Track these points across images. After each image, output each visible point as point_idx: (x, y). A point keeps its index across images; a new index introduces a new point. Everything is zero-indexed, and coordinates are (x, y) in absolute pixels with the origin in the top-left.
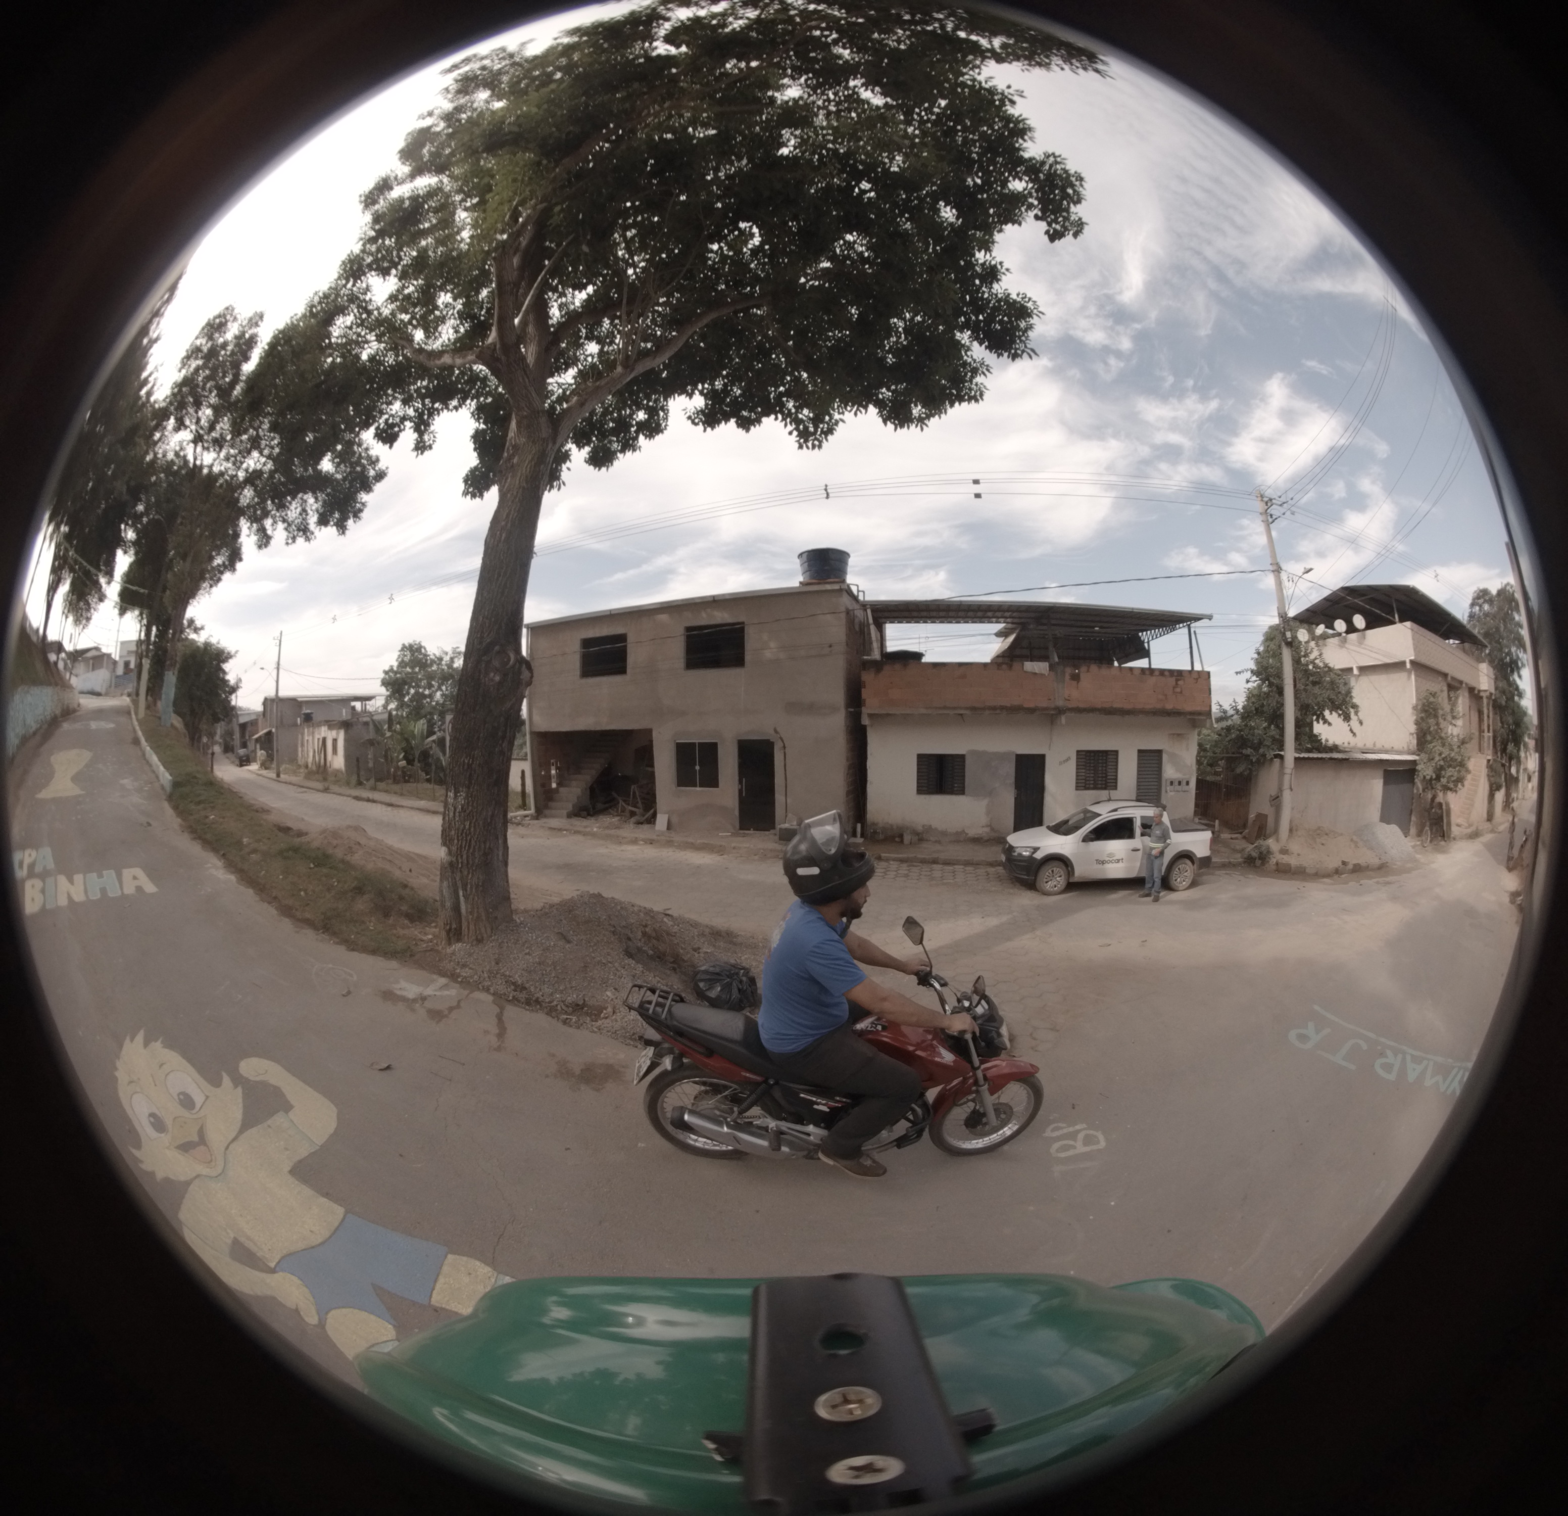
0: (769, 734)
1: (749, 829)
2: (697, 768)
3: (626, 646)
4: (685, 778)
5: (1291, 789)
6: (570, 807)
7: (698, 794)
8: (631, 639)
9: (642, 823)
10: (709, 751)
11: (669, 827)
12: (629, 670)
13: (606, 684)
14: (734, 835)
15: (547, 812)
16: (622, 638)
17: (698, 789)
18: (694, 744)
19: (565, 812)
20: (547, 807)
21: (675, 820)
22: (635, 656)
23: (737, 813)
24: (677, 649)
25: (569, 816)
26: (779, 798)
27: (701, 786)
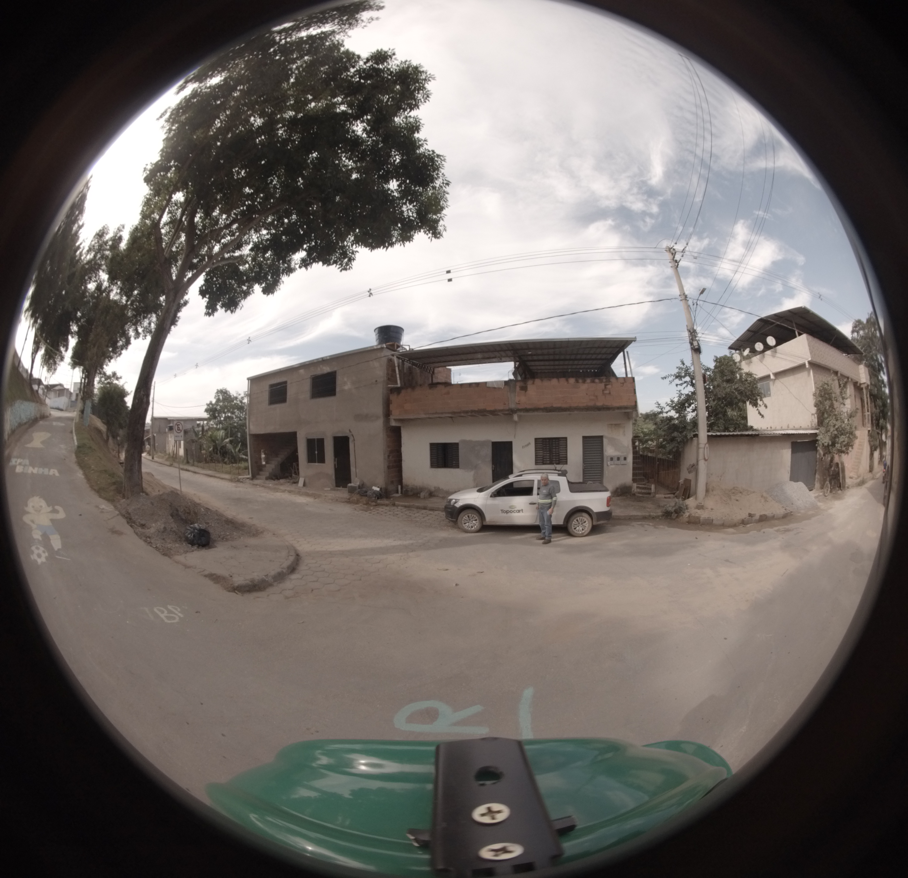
0: (347, 434)
1: (340, 487)
2: (316, 452)
3: (286, 386)
4: (311, 459)
5: (706, 460)
6: (267, 474)
7: (317, 466)
8: (288, 383)
9: (295, 483)
10: (321, 442)
11: (304, 485)
12: (288, 400)
13: (279, 407)
14: (332, 490)
15: (258, 477)
16: (285, 382)
17: (317, 464)
18: (314, 439)
19: (264, 477)
20: (258, 474)
21: (307, 481)
22: (291, 392)
23: (334, 477)
24: (307, 386)
25: (267, 479)
26: (353, 469)
27: (318, 462)
